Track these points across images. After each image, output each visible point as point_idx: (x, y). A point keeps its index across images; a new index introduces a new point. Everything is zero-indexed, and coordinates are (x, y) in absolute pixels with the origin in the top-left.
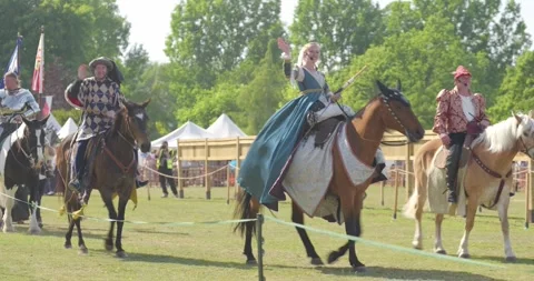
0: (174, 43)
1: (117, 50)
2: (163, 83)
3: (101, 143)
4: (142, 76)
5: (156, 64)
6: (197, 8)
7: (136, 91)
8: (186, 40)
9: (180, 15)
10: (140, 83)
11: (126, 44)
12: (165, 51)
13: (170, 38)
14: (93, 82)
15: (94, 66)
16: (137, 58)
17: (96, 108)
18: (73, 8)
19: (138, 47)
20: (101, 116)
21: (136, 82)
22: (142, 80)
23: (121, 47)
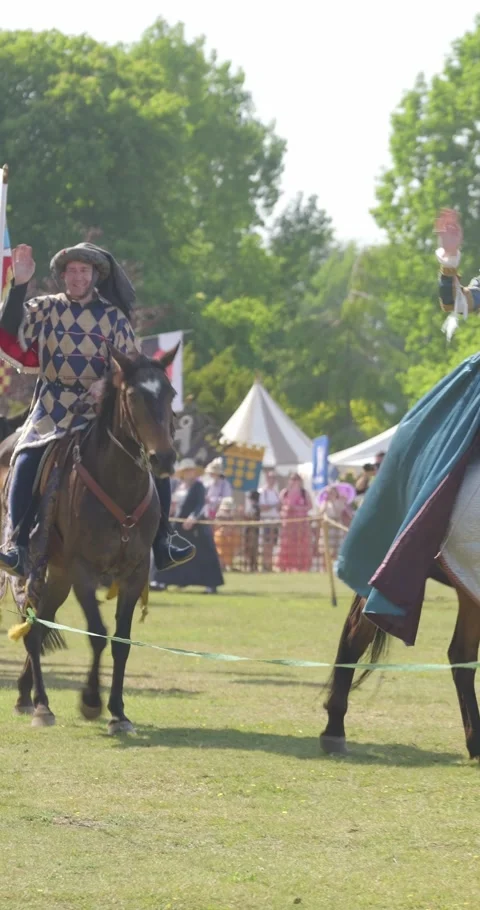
0: (400, 192)
1: (250, 211)
2: (370, 298)
3: (70, 456)
4: (315, 280)
5: (352, 247)
6: (459, 101)
7: (298, 319)
8: (430, 184)
9: (416, 118)
10: (309, 297)
11: (273, 196)
12: (376, 215)
13: (389, 179)
14: (60, 307)
15: (62, 266)
16: (303, 232)
17: (66, 370)
18: (135, 102)
19: (305, 203)
20: (77, 388)
21: (301, 295)
22: (315, 291)
23: (259, 203)
